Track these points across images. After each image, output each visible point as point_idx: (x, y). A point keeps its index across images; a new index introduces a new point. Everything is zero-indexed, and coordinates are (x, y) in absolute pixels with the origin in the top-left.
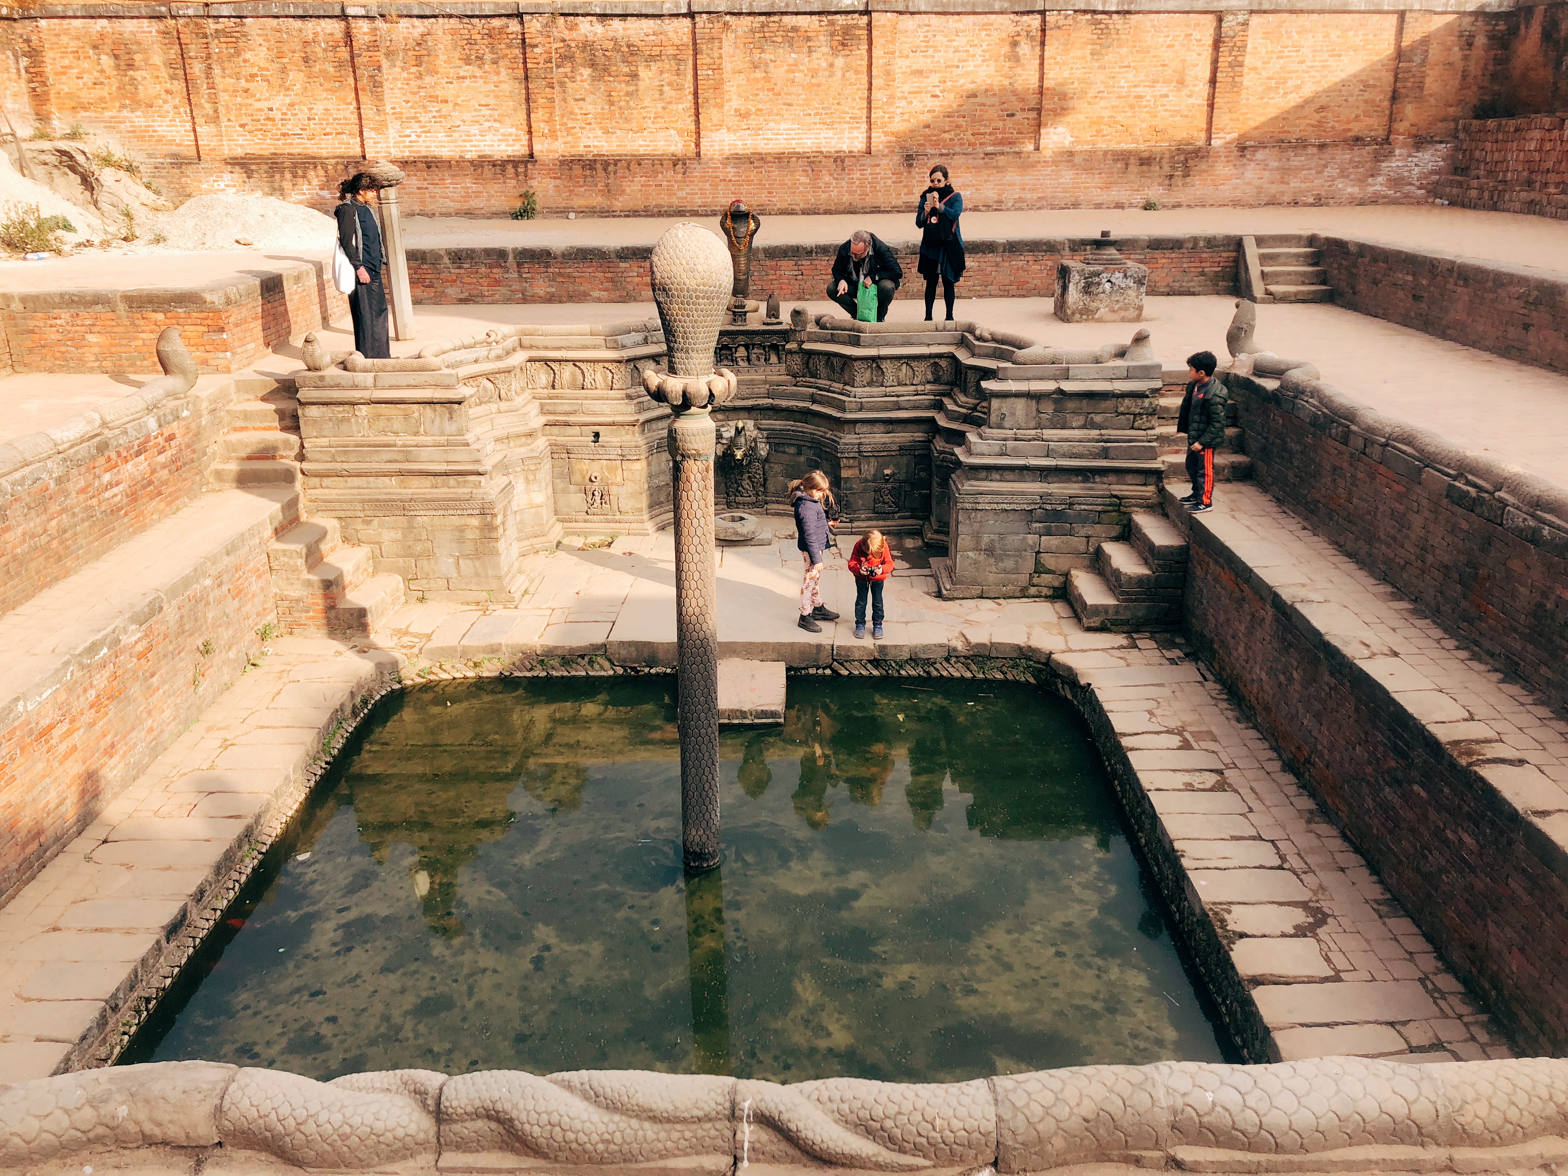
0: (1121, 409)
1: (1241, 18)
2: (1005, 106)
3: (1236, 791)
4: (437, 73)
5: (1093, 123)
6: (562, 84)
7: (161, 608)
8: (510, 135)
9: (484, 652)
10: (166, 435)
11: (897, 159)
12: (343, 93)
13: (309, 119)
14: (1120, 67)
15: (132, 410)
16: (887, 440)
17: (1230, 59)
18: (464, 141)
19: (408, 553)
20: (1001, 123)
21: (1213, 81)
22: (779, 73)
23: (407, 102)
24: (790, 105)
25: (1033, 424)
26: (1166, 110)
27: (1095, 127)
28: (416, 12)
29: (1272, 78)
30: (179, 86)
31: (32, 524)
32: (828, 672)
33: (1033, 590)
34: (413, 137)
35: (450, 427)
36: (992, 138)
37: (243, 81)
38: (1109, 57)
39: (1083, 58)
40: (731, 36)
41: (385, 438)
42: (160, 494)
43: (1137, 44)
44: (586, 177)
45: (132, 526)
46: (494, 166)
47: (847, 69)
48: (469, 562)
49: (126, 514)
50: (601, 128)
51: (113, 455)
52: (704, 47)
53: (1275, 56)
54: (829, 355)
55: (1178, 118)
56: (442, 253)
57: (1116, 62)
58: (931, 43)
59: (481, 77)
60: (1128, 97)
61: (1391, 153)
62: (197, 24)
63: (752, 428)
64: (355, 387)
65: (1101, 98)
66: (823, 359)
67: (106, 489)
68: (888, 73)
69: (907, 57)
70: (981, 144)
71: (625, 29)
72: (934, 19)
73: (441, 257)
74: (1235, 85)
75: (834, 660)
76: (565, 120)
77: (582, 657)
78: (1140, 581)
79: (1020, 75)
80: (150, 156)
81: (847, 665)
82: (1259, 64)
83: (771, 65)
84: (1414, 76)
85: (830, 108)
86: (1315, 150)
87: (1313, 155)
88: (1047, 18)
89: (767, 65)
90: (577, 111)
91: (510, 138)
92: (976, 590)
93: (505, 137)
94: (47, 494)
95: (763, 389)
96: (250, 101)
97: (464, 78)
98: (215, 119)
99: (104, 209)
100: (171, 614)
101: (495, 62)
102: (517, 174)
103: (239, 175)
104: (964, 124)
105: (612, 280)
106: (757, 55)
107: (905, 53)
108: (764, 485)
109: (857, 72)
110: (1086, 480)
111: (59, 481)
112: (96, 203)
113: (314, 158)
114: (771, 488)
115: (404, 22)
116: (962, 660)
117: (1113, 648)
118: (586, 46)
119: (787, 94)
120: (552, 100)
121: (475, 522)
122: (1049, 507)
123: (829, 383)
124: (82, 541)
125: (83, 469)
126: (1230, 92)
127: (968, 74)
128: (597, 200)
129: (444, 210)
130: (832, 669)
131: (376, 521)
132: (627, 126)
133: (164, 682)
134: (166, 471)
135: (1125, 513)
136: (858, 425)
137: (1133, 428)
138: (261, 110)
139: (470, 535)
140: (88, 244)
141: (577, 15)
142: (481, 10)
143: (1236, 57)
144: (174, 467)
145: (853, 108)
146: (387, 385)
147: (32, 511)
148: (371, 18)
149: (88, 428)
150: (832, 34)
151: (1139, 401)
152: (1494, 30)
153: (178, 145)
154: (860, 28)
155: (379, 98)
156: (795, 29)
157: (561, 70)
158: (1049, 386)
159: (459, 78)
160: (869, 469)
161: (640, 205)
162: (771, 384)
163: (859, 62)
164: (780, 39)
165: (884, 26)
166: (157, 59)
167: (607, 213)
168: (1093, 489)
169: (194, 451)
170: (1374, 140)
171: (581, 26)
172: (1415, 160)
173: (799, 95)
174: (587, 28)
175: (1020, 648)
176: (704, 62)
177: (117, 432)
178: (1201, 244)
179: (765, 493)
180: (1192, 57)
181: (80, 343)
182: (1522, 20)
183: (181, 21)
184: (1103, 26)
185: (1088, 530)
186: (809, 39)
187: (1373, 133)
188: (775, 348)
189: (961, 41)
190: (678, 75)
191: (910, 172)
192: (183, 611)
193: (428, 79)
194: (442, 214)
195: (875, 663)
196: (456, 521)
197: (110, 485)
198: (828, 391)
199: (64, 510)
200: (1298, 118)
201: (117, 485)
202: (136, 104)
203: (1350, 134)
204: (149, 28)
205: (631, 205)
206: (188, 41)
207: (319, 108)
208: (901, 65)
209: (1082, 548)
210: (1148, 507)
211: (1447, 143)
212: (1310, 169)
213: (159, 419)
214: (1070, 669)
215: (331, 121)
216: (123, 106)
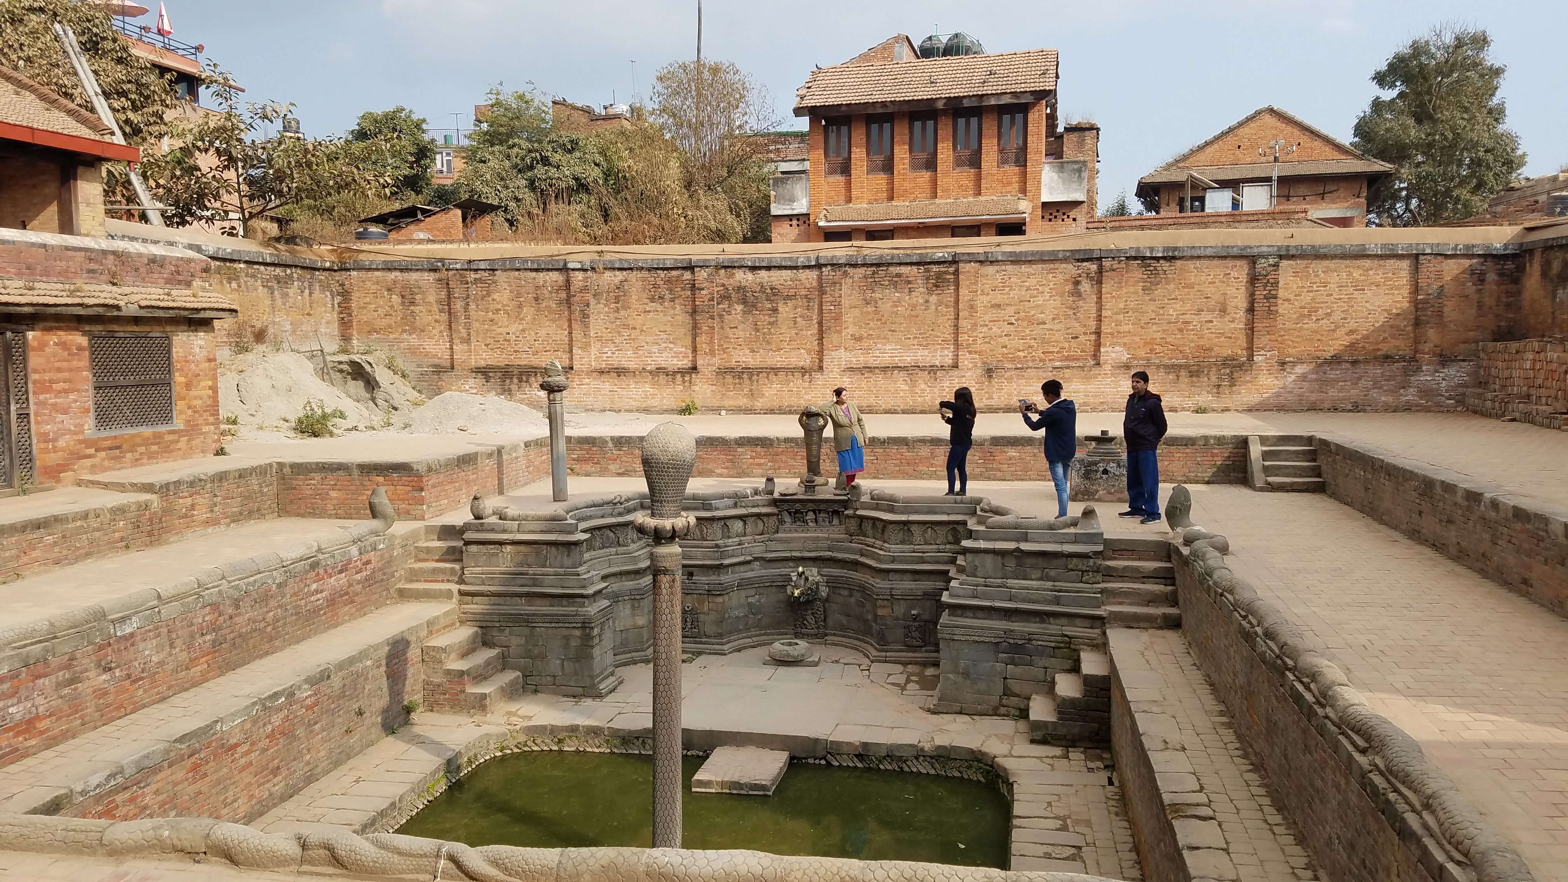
0: (1070, 567)
1: (1271, 261)
2: (1070, 330)
3: (1084, 862)
4: (630, 308)
5: (1146, 343)
6: (721, 316)
7: (329, 677)
8: (681, 353)
9: (567, 731)
10: (364, 560)
11: (979, 372)
12: (561, 322)
13: (535, 340)
14: (1169, 299)
15: (342, 542)
16: (913, 587)
17: (1265, 292)
18: (647, 357)
19: (528, 655)
20: (1067, 344)
21: (1251, 310)
22: (886, 307)
23: (607, 329)
24: (893, 331)
25: (1000, 575)
26: (1212, 333)
27: (1149, 347)
28: (617, 266)
29: (1305, 308)
30: (444, 317)
31: (255, 613)
32: (823, 762)
33: (1003, 710)
34: (609, 354)
35: (567, 562)
36: (1060, 355)
37: (490, 314)
38: (1159, 292)
39: (1136, 293)
40: (849, 281)
41: (521, 569)
42: (353, 602)
43: (1183, 282)
44: (735, 384)
45: (328, 622)
46: (667, 375)
47: (940, 303)
48: (571, 664)
49: (325, 614)
50: (749, 349)
51: (321, 571)
52: (828, 289)
53: (1305, 290)
54: (875, 520)
55: (1223, 339)
56: (608, 439)
57: (1164, 296)
58: (1007, 284)
59: (662, 311)
60: (1177, 322)
61: (1419, 369)
62: (461, 275)
63: (816, 574)
64: (504, 531)
65: (1153, 324)
66: (871, 522)
67: (313, 595)
68: (972, 307)
69: (988, 294)
70: (1050, 360)
71: (769, 277)
72: (1010, 268)
73: (607, 442)
74: (1271, 313)
75: (829, 753)
76: (722, 343)
77: (637, 738)
78: (1072, 702)
79: (1082, 307)
80: (418, 366)
81: (838, 757)
82: (1292, 297)
83: (880, 302)
84: (1433, 306)
85: (925, 333)
86: (1348, 366)
87: (1347, 369)
88: (1104, 263)
89: (876, 302)
90: (731, 336)
91: (681, 355)
92: (957, 707)
93: (676, 355)
94: (269, 594)
95: (826, 544)
96: (493, 328)
97: (649, 311)
98: (467, 341)
99: (379, 404)
100: (336, 681)
101: (672, 300)
102: (684, 381)
103: (480, 379)
104: (1036, 345)
105: (731, 461)
106: (869, 295)
107: (986, 291)
108: (825, 621)
109: (947, 306)
110: (1042, 621)
111: (280, 586)
112: (373, 400)
113: (536, 368)
114: (830, 622)
115: (608, 274)
116: (929, 760)
117: (1047, 757)
118: (740, 289)
119: (892, 323)
120: (713, 328)
121: (577, 633)
122: (1012, 641)
123: (873, 540)
124: (289, 629)
125: (298, 579)
126: (1266, 319)
127: (1038, 306)
128: (743, 402)
129: (628, 407)
130: (826, 760)
131: (507, 630)
132: (768, 347)
133: (323, 731)
134: (361, 586)
135: (1075, 650)
136: (891, 574)
137: (1081, 582)
138: (502, 334)
139: (574, 643)
140: (355, 428)
141: (735, 267)
142: (664, 264)
143: (1270, 291)
144: (367, 584)
145: (945, 333)
146: (526, 530)
147: (257, 605)
148: (586, 270)
149: (307, 552)
150: (928, 279)
151: (1085, 561)
152: (1503, 269)
153: (439, 358)
154: (950, 274)
155: (586, 326)
156: (899, 275)
157: (721, 306)
158: (1012, 545)
159: (645, 312)
160: (900, 609)
161: (776, 405)
162: (832, 540)
163: (949, 299)
164: (887, 283)
165: (969, 272)
166: (431, 298)
167: (749, 411)
168: (1047, 629)
169: (384, 574)
170: (1403, 358)
171: (737, 275)
172: (1441, 375)
173: (901, 324)
174: (742, 277)
175: (972, 751)
176: (828, 300)
177: (327, 555)
178: (1212, 441)
179: (825, 627)
180: (1231, 291)
181: (324, 497)
182: (1527, 259)
183: (451, 273)
184: (1151, 268)
185: (1046, 662)
186: (909, 282)
187: (1401, 353)
188: (836, 513)
189: (1032, 282)
190: (808, 310)
191: (990, 382)
192: (347, 682)
193: (622, 312)
194: (626, 411)
195: (859, 756)
196: (565, 632)
197: (317, 592)
198: (872, 547)
199: (280, 606)
200: (1331, 340)
201: (322, 592)
202: (413, 330)
203: (1379, 353)
204: (431, 277)
205: (768, 405)
206: (454, 286)
207: (543, 332)
208: (982, 301)
209: (1041, 677)
210: (1094, 646)
211: (1470, 361)
212: (1346, 381)
213: (360, 549)
214: (1005, 769)
215: (550, 341)
216: (404, 331)
